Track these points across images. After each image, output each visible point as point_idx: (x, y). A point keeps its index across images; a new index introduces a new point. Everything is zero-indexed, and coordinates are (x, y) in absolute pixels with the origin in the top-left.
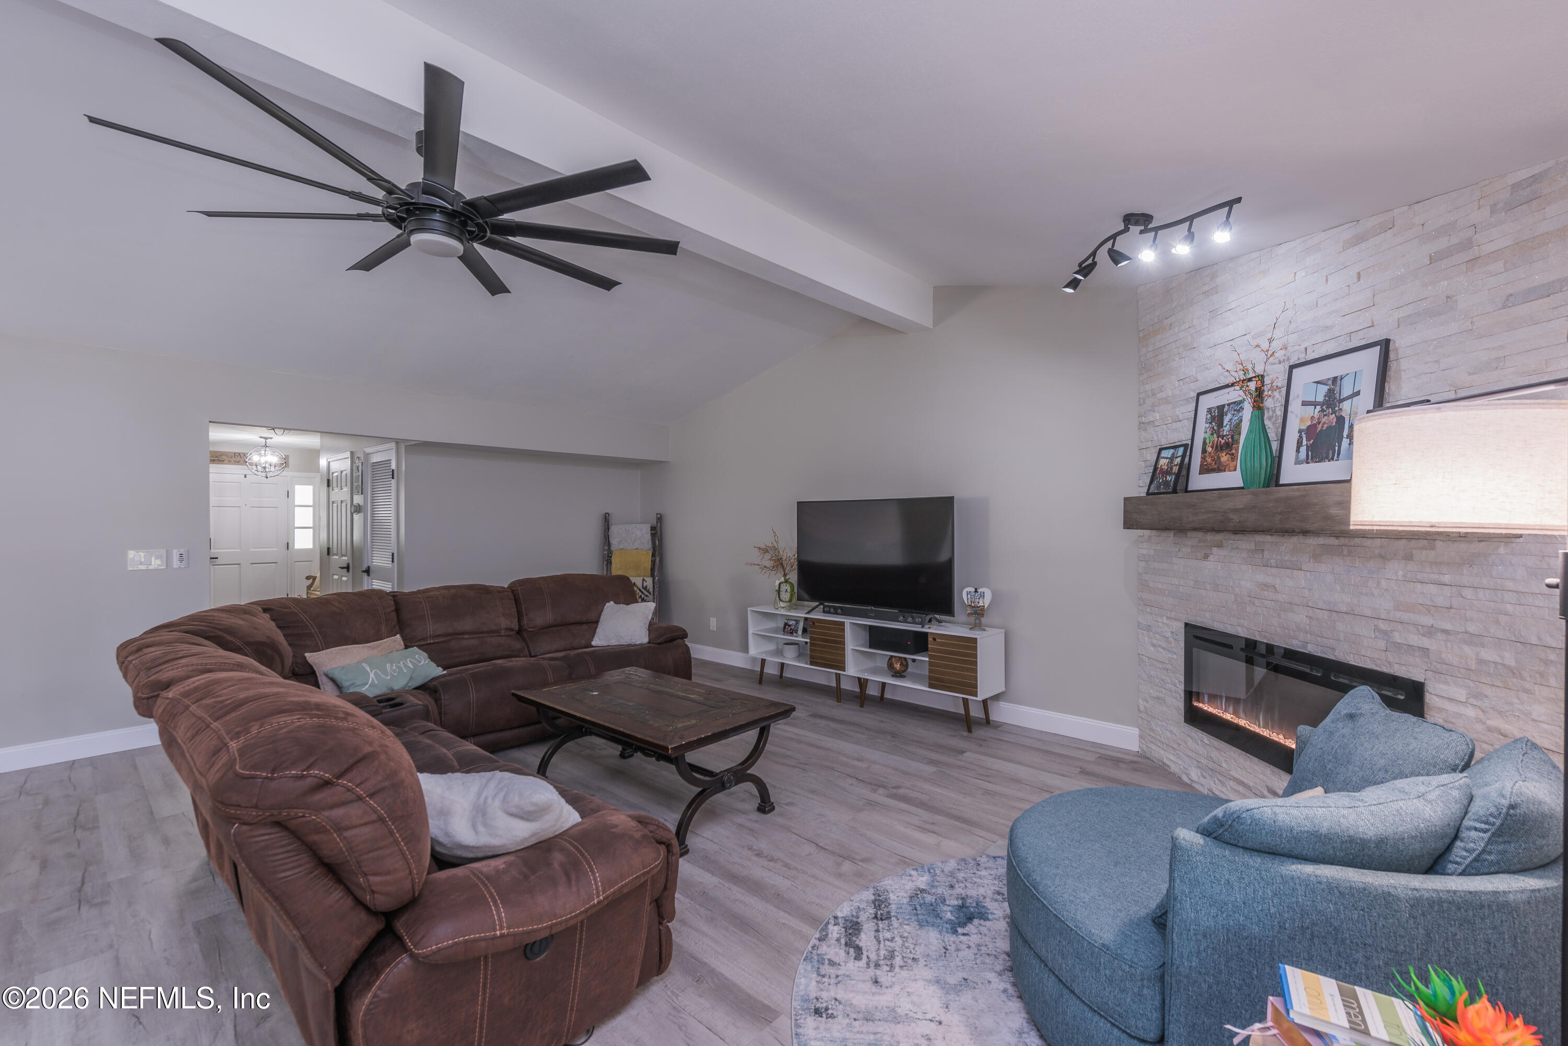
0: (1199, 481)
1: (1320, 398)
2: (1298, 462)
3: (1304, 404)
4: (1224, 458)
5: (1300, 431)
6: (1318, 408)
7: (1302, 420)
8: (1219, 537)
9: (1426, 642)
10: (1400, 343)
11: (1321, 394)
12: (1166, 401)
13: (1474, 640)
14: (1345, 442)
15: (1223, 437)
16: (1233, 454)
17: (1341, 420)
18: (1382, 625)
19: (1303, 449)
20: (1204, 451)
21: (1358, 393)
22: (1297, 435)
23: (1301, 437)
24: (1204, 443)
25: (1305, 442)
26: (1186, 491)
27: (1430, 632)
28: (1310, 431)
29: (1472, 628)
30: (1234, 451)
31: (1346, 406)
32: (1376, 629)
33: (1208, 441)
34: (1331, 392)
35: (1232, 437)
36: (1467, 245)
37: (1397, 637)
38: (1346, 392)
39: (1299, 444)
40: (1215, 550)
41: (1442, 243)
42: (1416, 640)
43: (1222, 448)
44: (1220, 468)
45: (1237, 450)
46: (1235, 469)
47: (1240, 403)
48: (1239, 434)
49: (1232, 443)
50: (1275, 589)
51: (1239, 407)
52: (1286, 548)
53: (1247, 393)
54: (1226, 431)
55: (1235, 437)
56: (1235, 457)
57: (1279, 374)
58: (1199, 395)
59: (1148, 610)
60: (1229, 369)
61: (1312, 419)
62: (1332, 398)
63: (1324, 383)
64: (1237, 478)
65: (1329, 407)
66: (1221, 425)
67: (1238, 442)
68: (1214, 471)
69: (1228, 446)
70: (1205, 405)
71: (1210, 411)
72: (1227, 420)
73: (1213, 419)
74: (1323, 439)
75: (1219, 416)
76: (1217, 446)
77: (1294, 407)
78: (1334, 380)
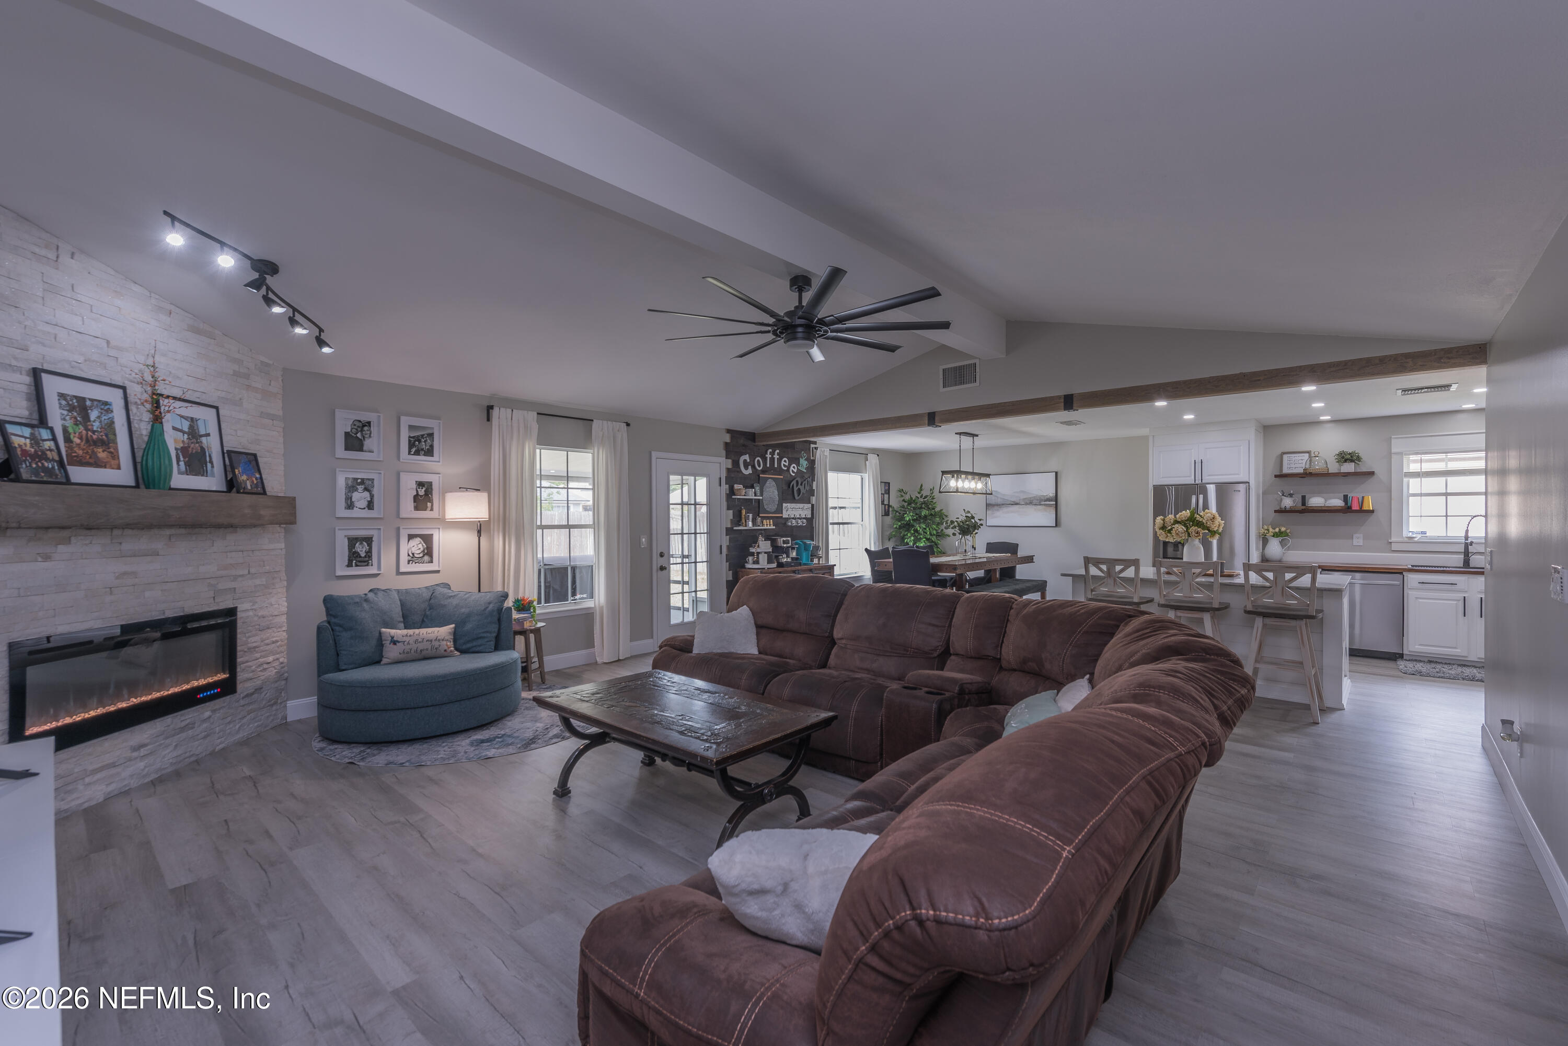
1: (185, 429)
2: (179, 472)
3: (174, 429)
4: (102, 454)
5: (176, 449)
6: (186, 436)
7: (175, 441)
10: (226, 412)
11: (185, 426)
13: (252, 579)
14: (209, 465)
16: (111, 453)
17: (203, 449)
18: (215, 583)
19: (182, 464)
22: (174, 452)
23: (177, 453)
25: (182, 459)
27: (235, 578)
28: (184, 452)
29: (251, 574)
30: (112, 450)
31: (204, 439)
32: (213, 586)
34: (191, 427)
35: (106, 435)
36: (247, 377)
37: (220, 587)
38: (202, 432)
39: (178, 460)
41: (237, 368)
42: (230, 587)
43: (96, 443)
44: (98, 464)
45: (116, 449)
46: (119, 468)
47: (106, 403)
48: (115, 435)
49: (107, 441)
50: (134, 574)
51: (105, 406)
52: (142, 542)
53: (114, 398)
54: (96, 426)
55: (111, 437)
56: (115, 456)
57: (145, 396)
58: (37, 371)
60: (79, 359)
61: (183, 441)
62: (194, 433)
63: (186, 418)
64: (123, 475)
65: (194, 437)
66: (83, 417)
67: (116, 443)
68: (92, 466)
69: (103, 443)
70: (51, 386)
71: (62, 395)
72: (92, 415)
73: (69, 408)
74: (195, 461)
75: (76, 408)
76: (88, 439)
77: (167, 428)
78: (192, 420)
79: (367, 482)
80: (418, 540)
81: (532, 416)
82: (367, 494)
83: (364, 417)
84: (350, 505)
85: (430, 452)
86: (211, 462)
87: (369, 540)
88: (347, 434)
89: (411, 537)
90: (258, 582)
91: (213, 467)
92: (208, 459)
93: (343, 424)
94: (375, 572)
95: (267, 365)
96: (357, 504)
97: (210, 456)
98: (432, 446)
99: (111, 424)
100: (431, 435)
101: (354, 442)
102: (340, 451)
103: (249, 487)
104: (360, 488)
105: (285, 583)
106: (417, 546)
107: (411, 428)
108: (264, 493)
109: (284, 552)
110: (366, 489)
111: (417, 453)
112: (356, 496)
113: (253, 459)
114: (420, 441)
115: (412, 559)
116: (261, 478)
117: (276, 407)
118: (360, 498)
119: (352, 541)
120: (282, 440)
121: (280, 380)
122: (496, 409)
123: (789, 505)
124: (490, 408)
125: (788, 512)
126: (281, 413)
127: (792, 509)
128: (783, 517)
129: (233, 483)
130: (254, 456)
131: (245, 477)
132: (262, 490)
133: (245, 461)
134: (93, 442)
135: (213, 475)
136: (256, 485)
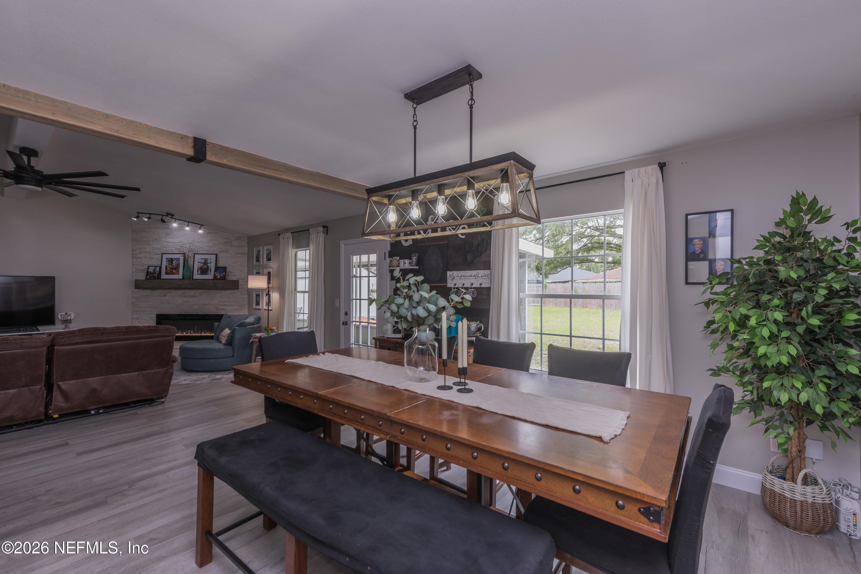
0: (164, 276)
1: (203, 262)
2: (198, 274)
3: (198, 262)
4: (174, 271)
5: (198, 268)
6: (202, 264)
7: (198, 266)
9: (224, 307)
10: (220, 255)
11: (203, 261)
12: (147, 252)
13: (232, 305)
15: (173, 266)
17: (208, 267)
18: (216, 306)
19: (199, 272)
20: (166, 268)
21: (211, 263)
22: (197, 269)
24: (166, 267)
25: (199, 270)
26: (160, 279)
27: (225, 305)
28: (201, 268)
29: (232, 304)
31: (209, 264)
32: (214, 306)
33: (167, 266)
34: (205, 261)
35: (177, 267)
36: (231, 242)
37: (219, 307)
38: (209, 262)
40: (169, 294)
42: (222, 307)
43: (173, 269)
44: (173, 274)
45: (179, 270)
46: (179, 274)
47: (179, 258)
48: (179, 266)
49: (177, 268)
50: (189, 301)
51: (178, 259)
53: (181, 257)
54: (174, 265)
55: (178, 267)
56: (178, 272)
57: (191, 254)
58: (162, 254)
59: (138, 313)
60: (174, 249)
61: (201, 266)
62: (206, 262)
63: (203, 259)
64: (179, 276)
65: (205, 264)
66: (172, 263)
67: (179, 268)
68: (170, 274)
69: (175, 269)
70: (165, 257)
71: (167, 259)
72: (174, 262)
73: (169, 261)
74: (204, 270)
75: (171, 261)
76: (171, 268)
77: (196, 263)
78: (206, 259)
79: (259, 273)
80: (267, 296)
83: (259, 249)
85: (270, 259)
86: (210, 271)
88: (256, 256)
90: (234, 307)
91: (211, 272)
92: (209, 270)
93: (255, 252)
95: (240, 237)
97: (210, 269)
98: (271, 256)
99: (179, 263)
100: (271, 252)
101: (257, 259)
102: (255, 262)
103: (219, 277)
105: (247, 309)
106: (267, 299)
107: (267, 251)
109: (247, 299)
111: (268, 260)
114: (268, 255)
115: (266, 304)
116: (225, 275)
117: (243, 250)
119: (257, 296)
120: (246, 261)
121: (247, 241)
122: (280, 235)
123: (455, 273)
124: (279, 235)
125: (454, 281)
126: (247, 252)
127: (460, 278)
128: (447, 286)
129: (215, 276)
130: (226, 267)
131: (218, 274)
132: (224, 278)
133: (221, 270)
134: (173, 268)
135: (210, 274)
136: (222, 277)
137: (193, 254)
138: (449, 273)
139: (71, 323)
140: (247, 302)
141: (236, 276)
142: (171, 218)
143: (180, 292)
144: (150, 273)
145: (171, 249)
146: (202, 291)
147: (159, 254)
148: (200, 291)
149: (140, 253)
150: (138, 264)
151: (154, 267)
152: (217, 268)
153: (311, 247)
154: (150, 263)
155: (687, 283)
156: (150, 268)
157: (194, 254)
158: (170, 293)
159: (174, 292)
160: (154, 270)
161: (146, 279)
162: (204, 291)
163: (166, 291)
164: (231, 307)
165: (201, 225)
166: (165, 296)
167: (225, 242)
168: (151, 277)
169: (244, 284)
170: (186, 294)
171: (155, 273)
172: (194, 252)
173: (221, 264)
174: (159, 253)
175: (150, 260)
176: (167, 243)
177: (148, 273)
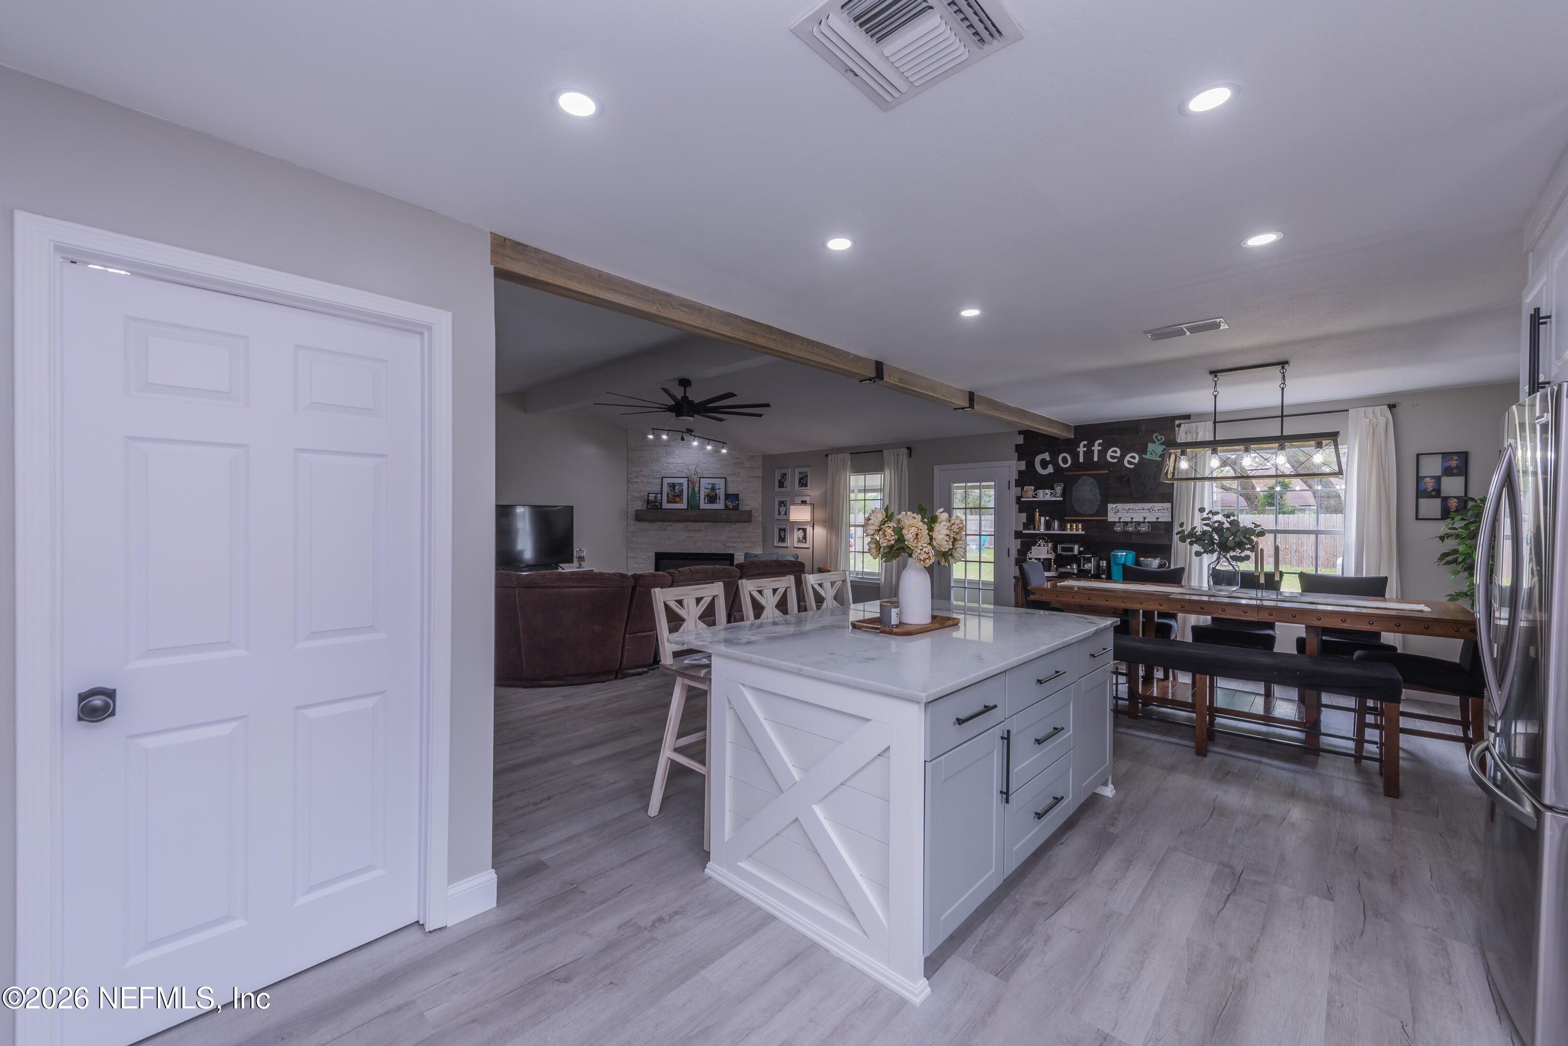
0: (666, 506)
1: (710, 488)
2: (705, 503)
3: (705, 488)
4: (677, 499)
5: (705, 495)
7: (705, 492)
8: (671, 523)
9: (734, 545)
10: (729, 479)
11: (710, 486)
12: (644, 476)
13: (743, 542)
14: (718, 500)
17: (716, 495)
18: (724, 543)
19: (706, 500)
20: (668, 496)
22: (704, 497)
24: (668, 493)
26: (661, 508)
27: (735, 542)
28: (708, 496)
29: (743, 540)
31: (717, 491)
32: (723, 543)
34: (712, 487)
36: (742, 463)
37: (728, 545)
39: (705, 499)
40: (669, 528)
41: (737, 461)
42: (732, 545)
44: (676, 502)
45: (683, 497)
46: (682, 503)
47: (682, 483)
49: (680, 495)
50: (693, 537)
51: (681, 485)
52: (696, 526)
53: (684, 481)
56: (682, 500)
57: (695, 478)
58: (663, 478)
59: (634, 550)
60: (676, 471)
61: (708, 492)
62: (713, 489)
63: (711, 484)
64: (683, 506)
66: (674, 489)
67: (682, 495)
68: (673, 503)
69: (678, 496)
70: (666, 481)
71: (668, 483)
72: (677, 488)
73: (671, 486)
74: (712, 498)
75: (673, 486)
76: (674, 496)
77: (702, 488)
78: (713, 484)
79: (785, 502)
80: (801, 531)
81: (848, 456)
82: (784, 508)
83: (784, 471)
84: (779, 514)
85: (806, 485)
86: (719, 498)
87: (784, 530)
88: (779, 480)
89: (799, 529)
90: (746, 545)
91: (720, 500)
93: (778, 477)
94: (786, 545)
95: (753, 456)
96: (782, 513)
97: (719, 497)
98: (807, 482)
99: (682, 490)
100: (807, 476)
101: (781, 485)
102: (777, 489)
103: (731, 507)
104: (783, 505)
105: (762, 547)
106: (801, 534)
107: (800, 473)
108: (738, 509)
109: (761, 534)
110: (785, 506)
111: (801, 486)
112: (781, 509)
113: (737, 496)
114: (802, 479)
115: (799, 541)
116: (738, 504)
117: (759, 473)
118: (783, 509)
119: (780, 530)
120: (761, 486)
121: (761, 461)
122: (829, 456)
123: (1120, 506)
124: (827, 456)
125: (1119, 515)
126: (761, 475)
127: (1127, 511)
128: (1107, 520)
129: (726, 506)
130: (738, 495)
131: (730, 504)
132: (736, 508)
133: (732, 497)
134: (675, 496)
135: (719, 503)
136: (735, 507)
137: (698, 479)
138: (1110, 506)
139: (584, 561)
140: (761, 538)
141: (748, 506)
142: (691, 434)
143: (682, 525)
144: (652, 501)
145: (672, 471)
146: (707, 524)
147: (658, 478)
148: (705, 524)
149: (636, 477)
150: (634, 490)
151: (655, 495)
152: (728, 496)
153: (887, 472)
154: (648, 489)
155: (1417, 518)
156: (650, 495)
157: (700, 478)
158: (671, 526)
159: (676, 526)
160: (656, 497)
161: (648, 509)
162: (711, 524)
163: (667, 523)
164: (743, 545)
165: (724, 443)
166: (665, 530)
167: (736, 463)
168: (652, 506)
169: (758, 516)
170: (689, 528)
171: (656, 502)
172: (700, 475)
173: (730, 491)
174: (658, 476)
175: (648, 485)
176: (668, 464)
177: (648, 502)
